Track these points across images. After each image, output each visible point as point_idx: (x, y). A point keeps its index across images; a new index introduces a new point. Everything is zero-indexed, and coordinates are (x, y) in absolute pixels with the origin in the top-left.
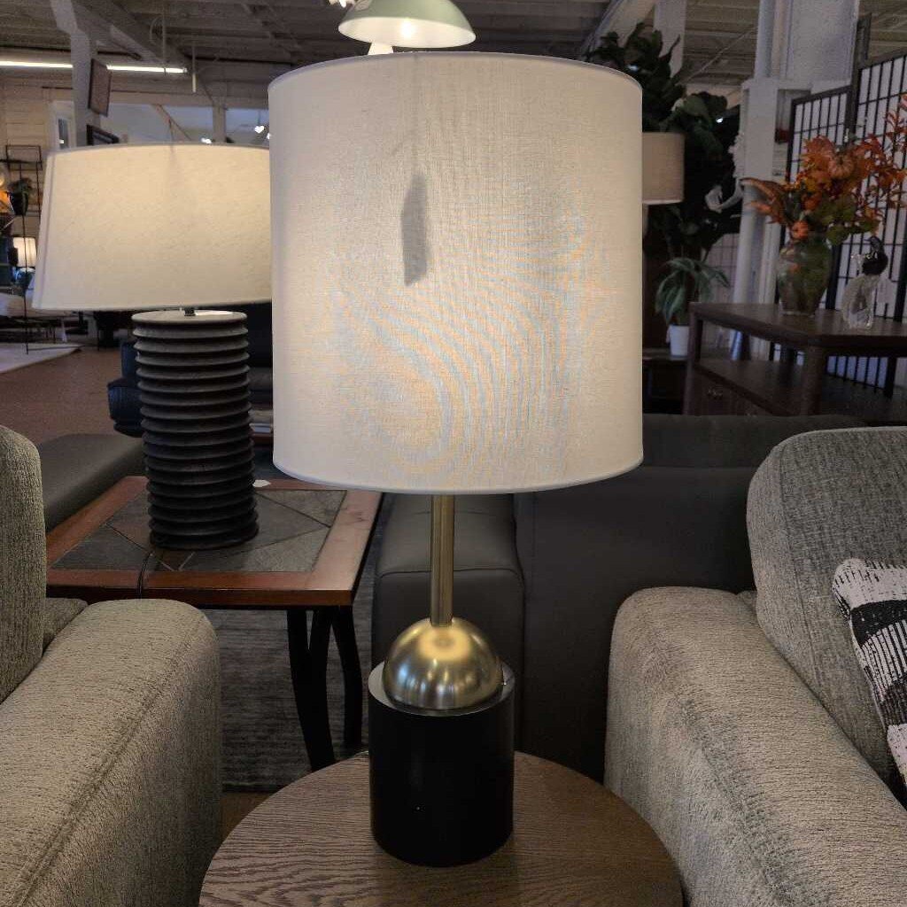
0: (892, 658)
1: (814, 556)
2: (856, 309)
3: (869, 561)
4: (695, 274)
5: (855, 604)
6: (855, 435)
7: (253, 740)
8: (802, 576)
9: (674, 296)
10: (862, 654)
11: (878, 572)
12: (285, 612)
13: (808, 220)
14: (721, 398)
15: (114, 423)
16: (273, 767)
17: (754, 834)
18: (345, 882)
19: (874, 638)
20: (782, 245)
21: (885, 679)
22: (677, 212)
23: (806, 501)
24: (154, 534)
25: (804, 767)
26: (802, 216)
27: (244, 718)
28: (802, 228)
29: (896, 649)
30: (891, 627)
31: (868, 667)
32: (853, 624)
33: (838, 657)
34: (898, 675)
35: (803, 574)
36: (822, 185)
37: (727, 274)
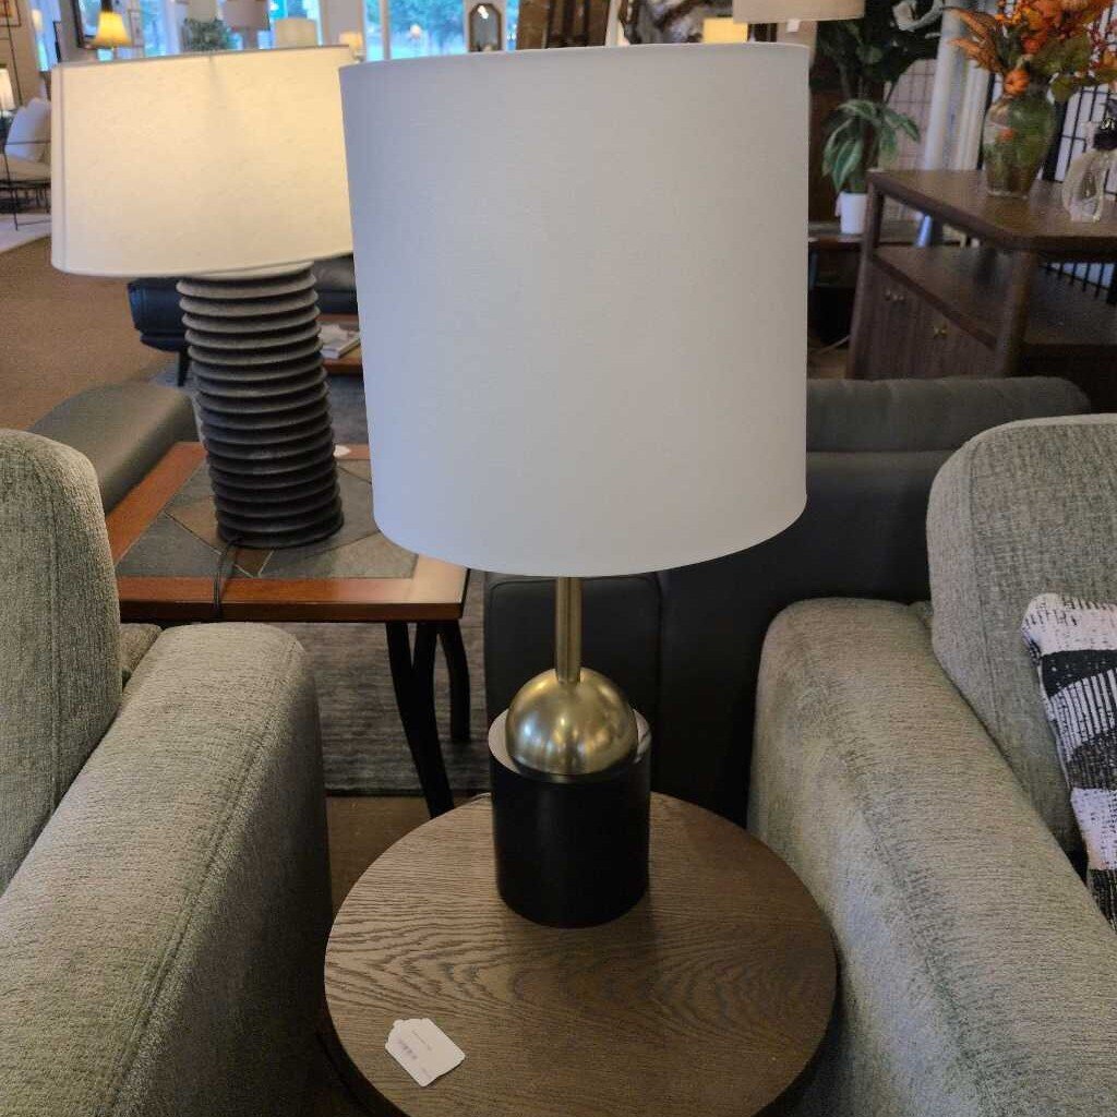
0: (1084, 716)
1: (1004, 583)
2: (1082, 196)
3: (1067, 598)
4: (877, 122)
5: (1047, 650)
6: (1064, 428)
7: (348, 736)
8: (988, 606)
9: (848, 153)
10: (1050, 706)
11: (1077, 613)
12: (384, 625)
13: (1027, 67)
14: (903, 302)
15: (139, 334)
16: (372, 767)
17: (917, 916)
18: (477, 948)
19: (1065, 691)
20: (989, 103)
21: (1073, 738)
22: (855, 30)
23: (999, 515)
24: (221, 526)
25: (974, 838)
26: (1020, 62)
27: (335, 710)
28: (1020, 79)
29: (1089, 707)
30: (1086, 681)
31: (1055, 721)
32: (1043, 671)
33: (1023, 701)
34: (1089, 735)
35: (988, 603)
36: (1049, 20)
37: (917, 123)
